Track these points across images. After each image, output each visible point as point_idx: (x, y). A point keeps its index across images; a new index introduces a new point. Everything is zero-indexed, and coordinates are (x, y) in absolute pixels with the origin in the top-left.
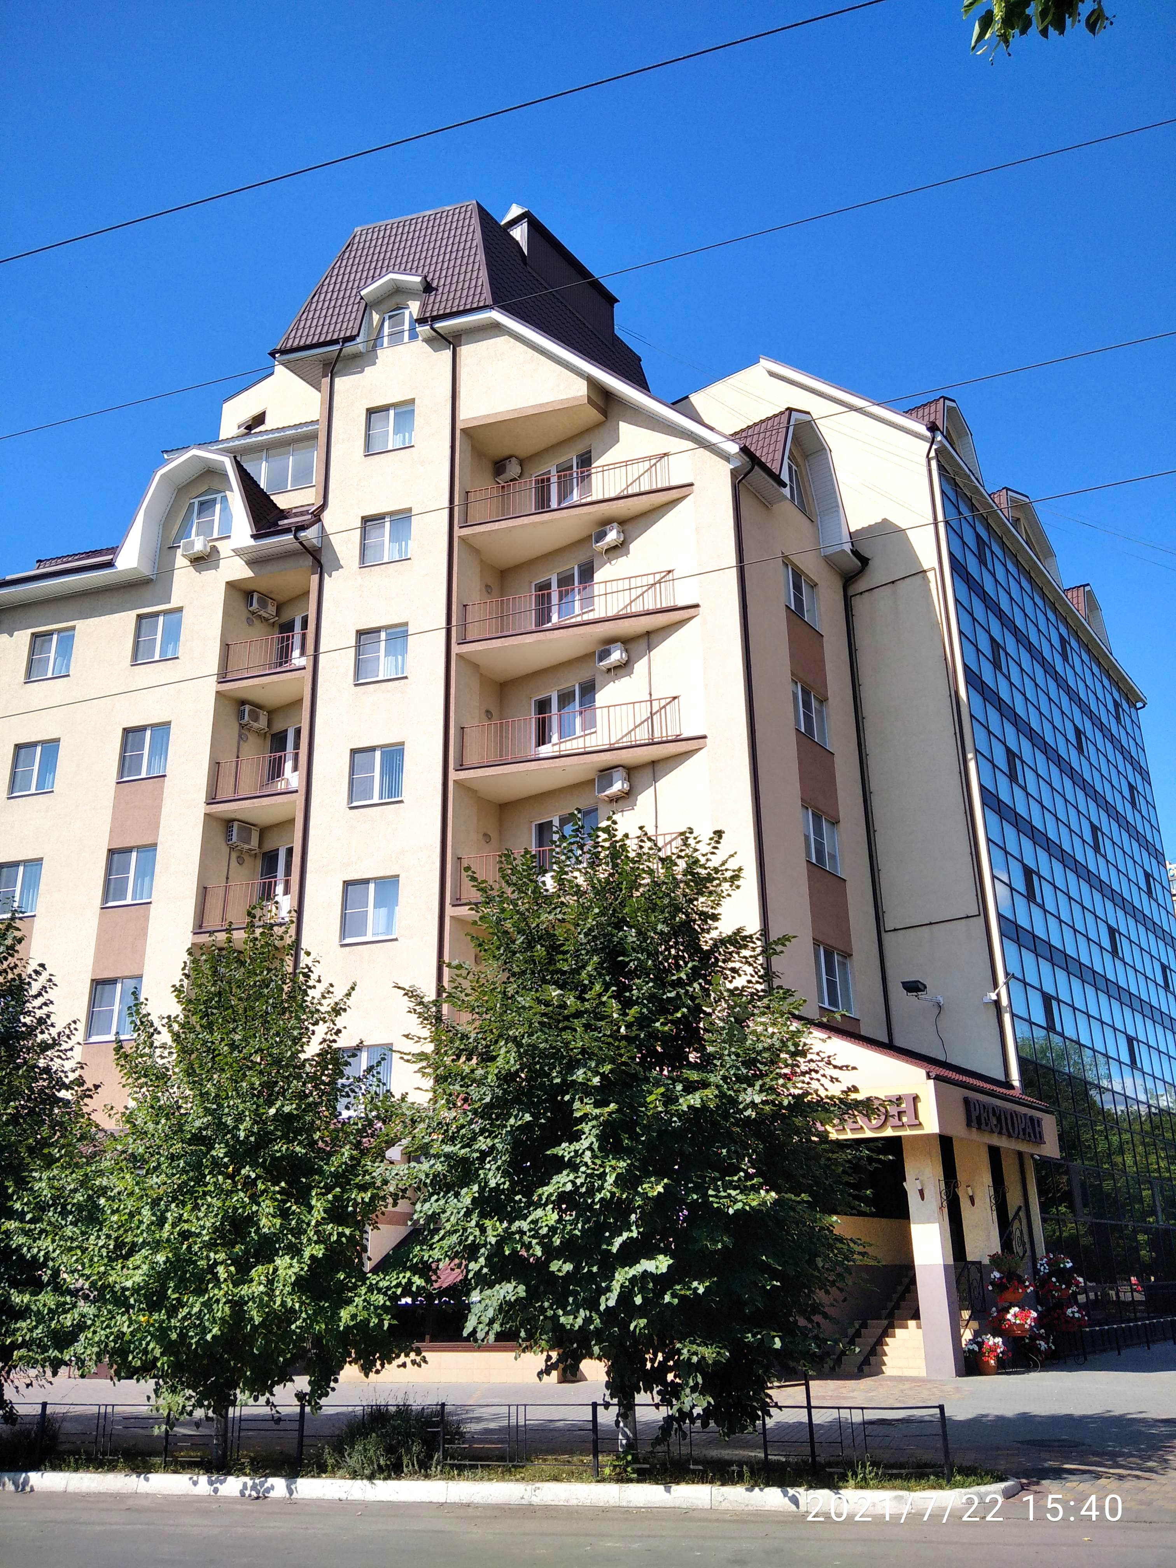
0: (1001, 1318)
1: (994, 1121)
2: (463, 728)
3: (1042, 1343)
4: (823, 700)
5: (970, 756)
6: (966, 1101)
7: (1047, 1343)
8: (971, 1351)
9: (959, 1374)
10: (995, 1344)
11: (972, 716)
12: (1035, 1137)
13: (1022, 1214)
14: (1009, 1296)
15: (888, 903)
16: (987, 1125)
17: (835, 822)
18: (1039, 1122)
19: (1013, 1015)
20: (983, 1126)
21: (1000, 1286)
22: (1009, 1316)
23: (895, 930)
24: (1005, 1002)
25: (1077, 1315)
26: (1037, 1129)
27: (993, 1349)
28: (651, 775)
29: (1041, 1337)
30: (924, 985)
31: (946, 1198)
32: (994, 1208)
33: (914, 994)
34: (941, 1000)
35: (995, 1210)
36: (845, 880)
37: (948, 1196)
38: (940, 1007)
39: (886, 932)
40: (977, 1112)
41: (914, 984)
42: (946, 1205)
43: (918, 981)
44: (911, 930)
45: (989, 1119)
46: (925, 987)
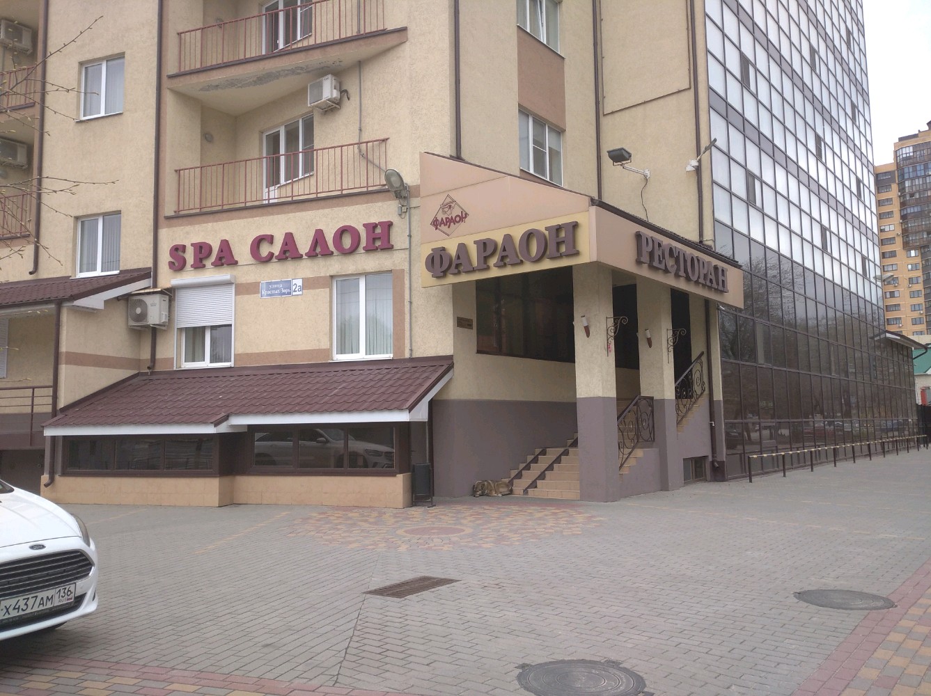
1: (671, 262)
6: (638, 236)
12: (718, 284)
13: (704, 359)
15: (609, 88)
16: (660, 263)
18: (724, 272)
19: (713, 182)
20: (656, 264)
23: (613, 113)
30: (629, 153)
31: (613, 334)
32: (671, 349)
33: (619, 163)
34: (647, 172)
35: (672, 351)
36: (563, 58)
37: (615, 333)
38: (646, 179)
39: (604, 115)
40: (650, 248)
41: (618, 152)
42: (613, 342)
43: (623, 149)
44: (627, 111)
45: (664, 258)
46: (630, 155)
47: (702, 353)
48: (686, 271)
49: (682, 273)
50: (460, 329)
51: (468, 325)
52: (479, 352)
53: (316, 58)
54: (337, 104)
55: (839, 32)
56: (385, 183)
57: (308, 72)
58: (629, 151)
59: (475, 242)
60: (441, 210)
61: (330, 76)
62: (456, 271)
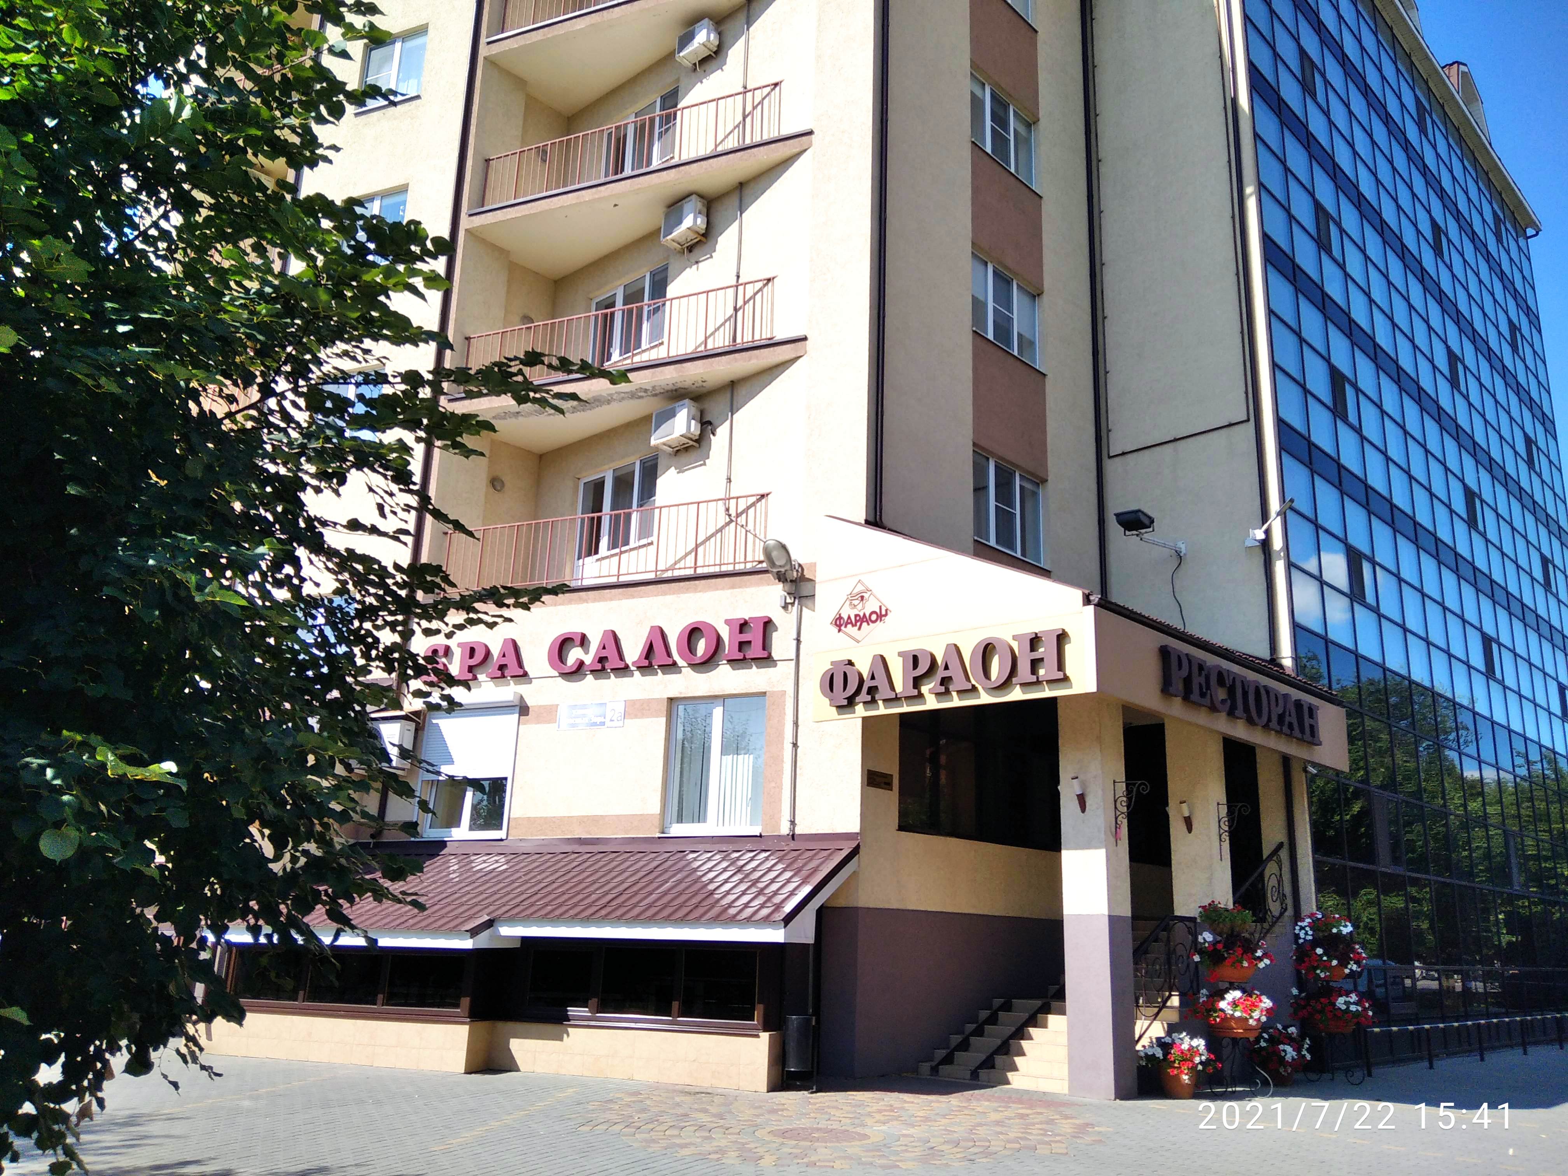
0: (1211, 1007)
1: (1221, 694)
2: (488, 161)
3: (1289, 1049)
4: (1030, 123)
5: (1249, 190)
6: (1164, 653)
7: (1298, 1050)
8: (1151, 1058)
9: (1122, 1093)
10: (1191, 1048)
11: (1256, 136)
12: (1302, 731)
13: (1284, 854)
14: (1227, 971)
15: (1116, 417)
16: (1203, 695)
17: (1035, 295)
18: (1312, 711)
19: (1290, 566)
20: (1195, 696)
21: (1214, 956)
22: (1223, 1005)
23: (1124, 454)
24: (1277, 543)
25: (1353, 1008)
26: (1307, 721)
27: (1188, 1056)
28: (736, 203)
29: (1290, 1040)
30: (1150, 518)
31: (1125, 809)
32: (1226, 837)
33: (1135, 532)
34: (1183, 547)
35: (1228, 841)
36: (1044, 375)
37: (1128, 807)
38: (1180, 557)
39: (1110, 457)
40: (1185, 672)
41: (1133, 515)
42: (1125, 822)
43: (1139, 511)
44: (1147, 452)
45: (1208, 687)
46: (1152, 521)
47: (1280, 846)
48: (1246, 709)
49: (1239, 711)
50: (872, 790)
51: (886, 784)
52: (901, 828)
53: (669, 376)
54: (696, 441)
55: (1497, 327)
56: (762, 558)
57: (656, 395)
58: (1150, 514)
59: (900, 654)
60: (848, 602)
61: (687, 401)
62: (869, 698)
